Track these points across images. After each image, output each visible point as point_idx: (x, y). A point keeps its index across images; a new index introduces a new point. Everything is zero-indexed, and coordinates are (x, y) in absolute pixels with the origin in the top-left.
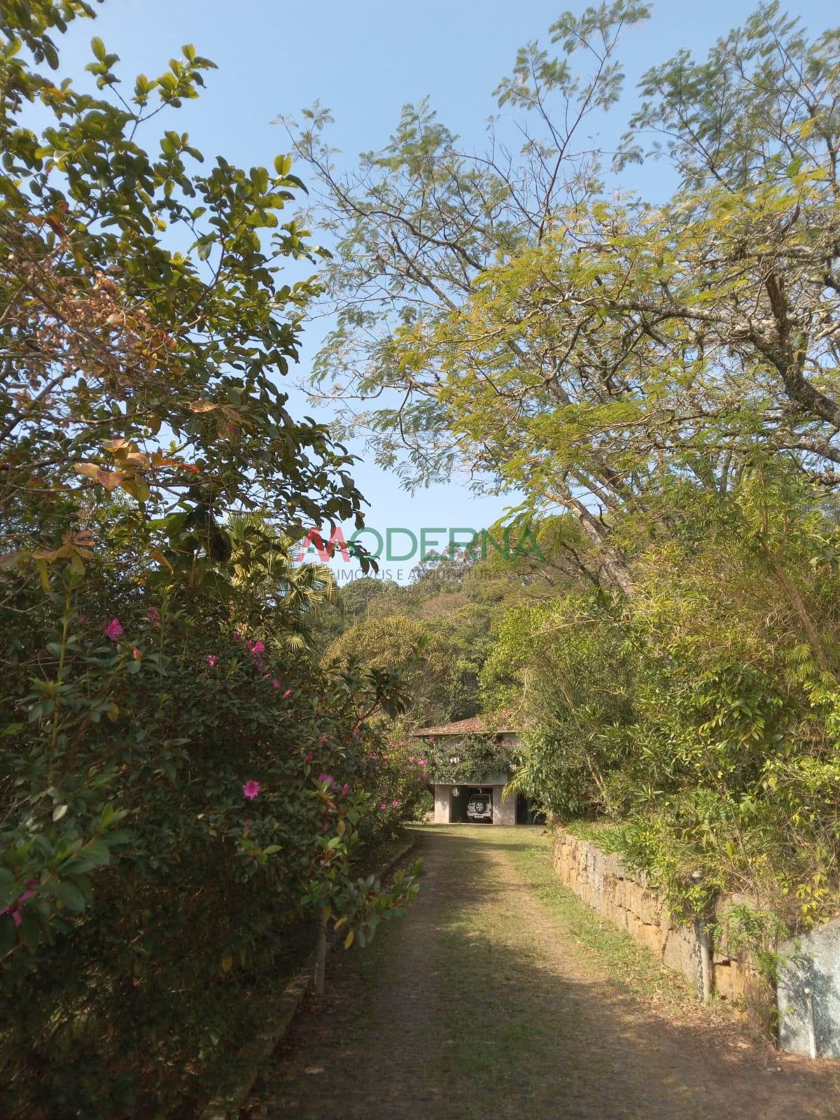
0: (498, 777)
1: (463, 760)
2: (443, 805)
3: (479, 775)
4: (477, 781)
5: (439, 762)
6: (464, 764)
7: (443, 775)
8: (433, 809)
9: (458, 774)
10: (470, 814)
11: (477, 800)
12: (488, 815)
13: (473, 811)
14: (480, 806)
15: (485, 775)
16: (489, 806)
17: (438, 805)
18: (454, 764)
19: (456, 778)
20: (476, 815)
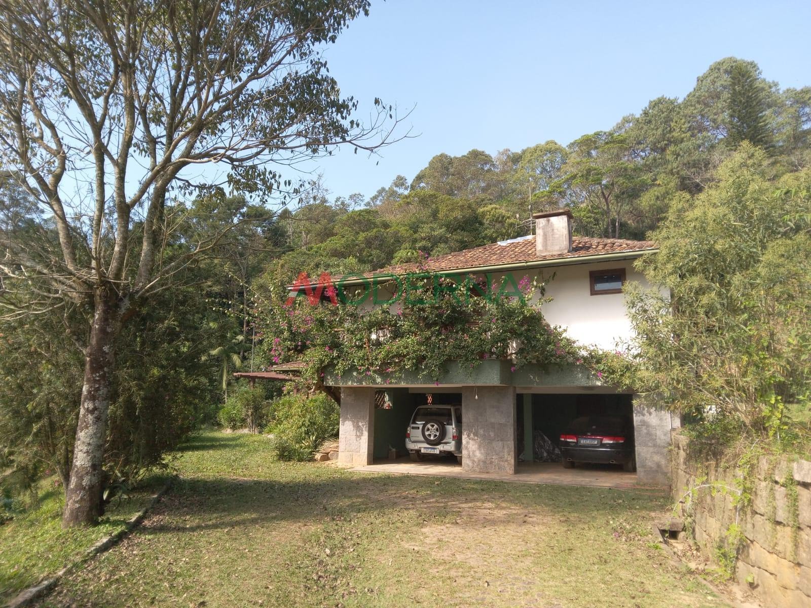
0: (478, 369)
1: (397, 334)
2: (358, 428)
3: (433, 363)
4: (429, 378)
5: (346, 339)
6: (399, 342)
7: (353, 368)
8: (336, 435)
9: (385, 364)
10: (411, 446)
11: (429, 416)
12: (450, 447)
13: (416, 440)
14: (433, 431)
15: (446, 366)
16: (451, 429)
17: (346, 428)
18: (378, 344)
19: (381, 372)
20: (424, 448)
